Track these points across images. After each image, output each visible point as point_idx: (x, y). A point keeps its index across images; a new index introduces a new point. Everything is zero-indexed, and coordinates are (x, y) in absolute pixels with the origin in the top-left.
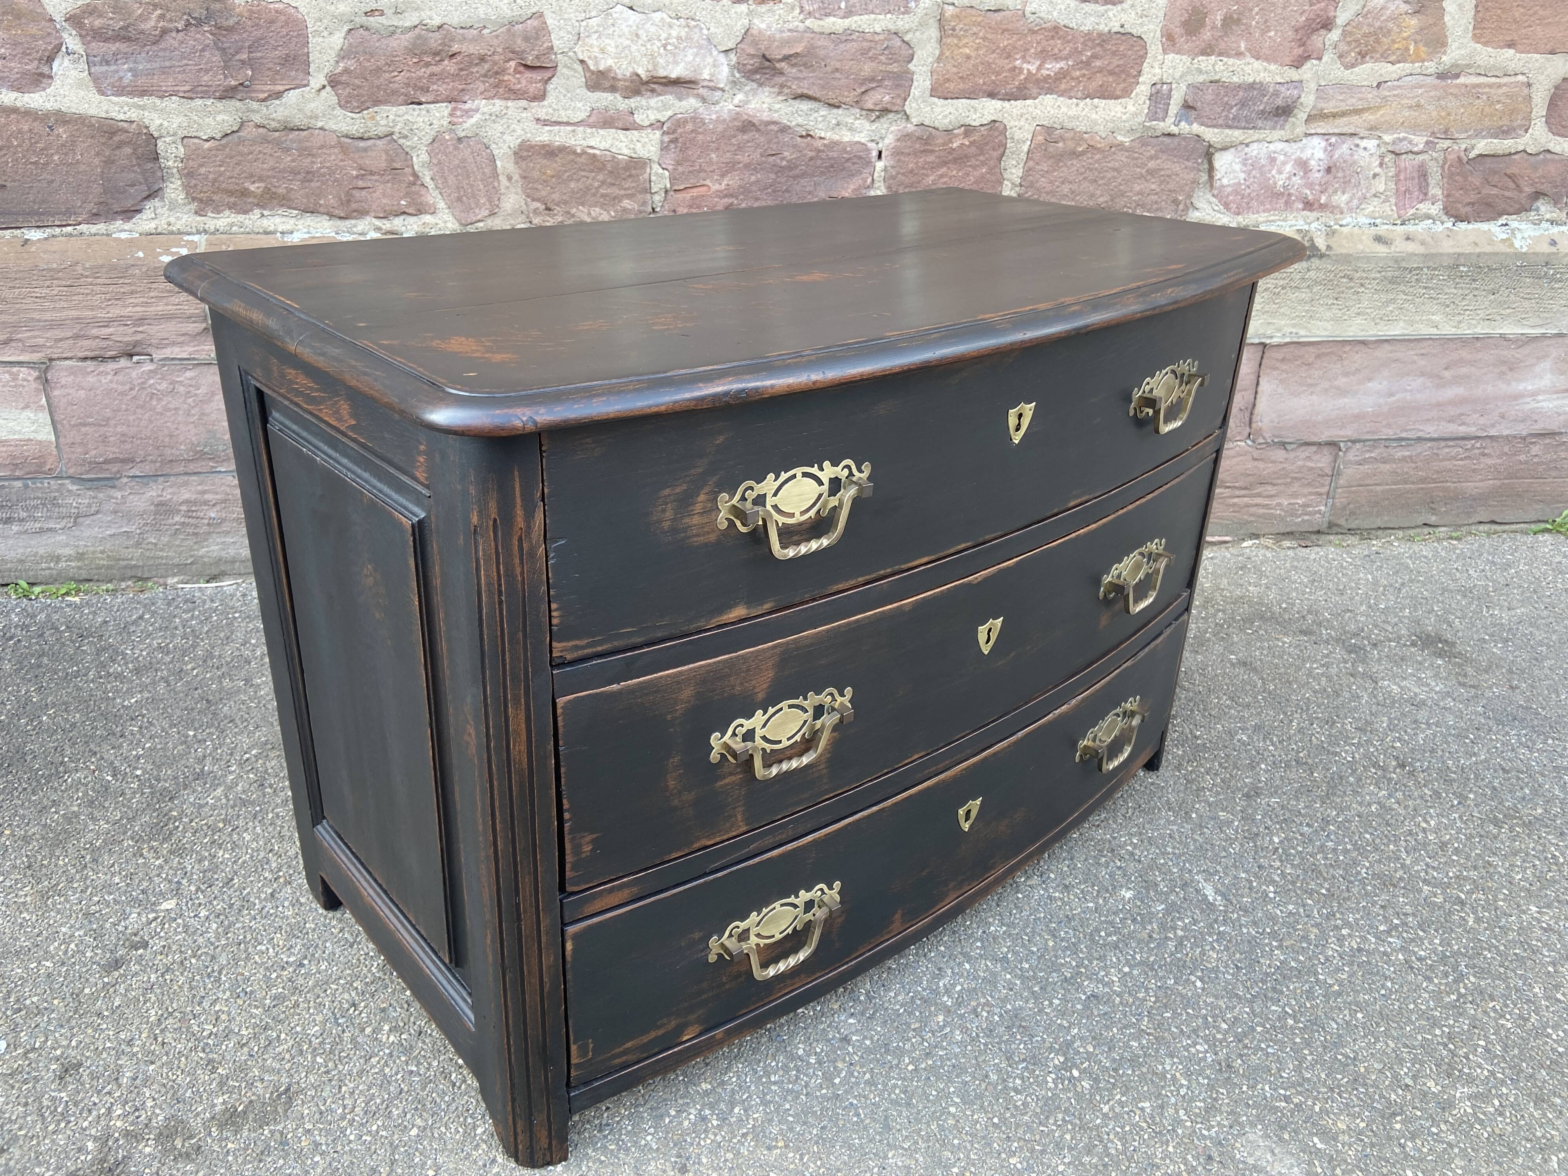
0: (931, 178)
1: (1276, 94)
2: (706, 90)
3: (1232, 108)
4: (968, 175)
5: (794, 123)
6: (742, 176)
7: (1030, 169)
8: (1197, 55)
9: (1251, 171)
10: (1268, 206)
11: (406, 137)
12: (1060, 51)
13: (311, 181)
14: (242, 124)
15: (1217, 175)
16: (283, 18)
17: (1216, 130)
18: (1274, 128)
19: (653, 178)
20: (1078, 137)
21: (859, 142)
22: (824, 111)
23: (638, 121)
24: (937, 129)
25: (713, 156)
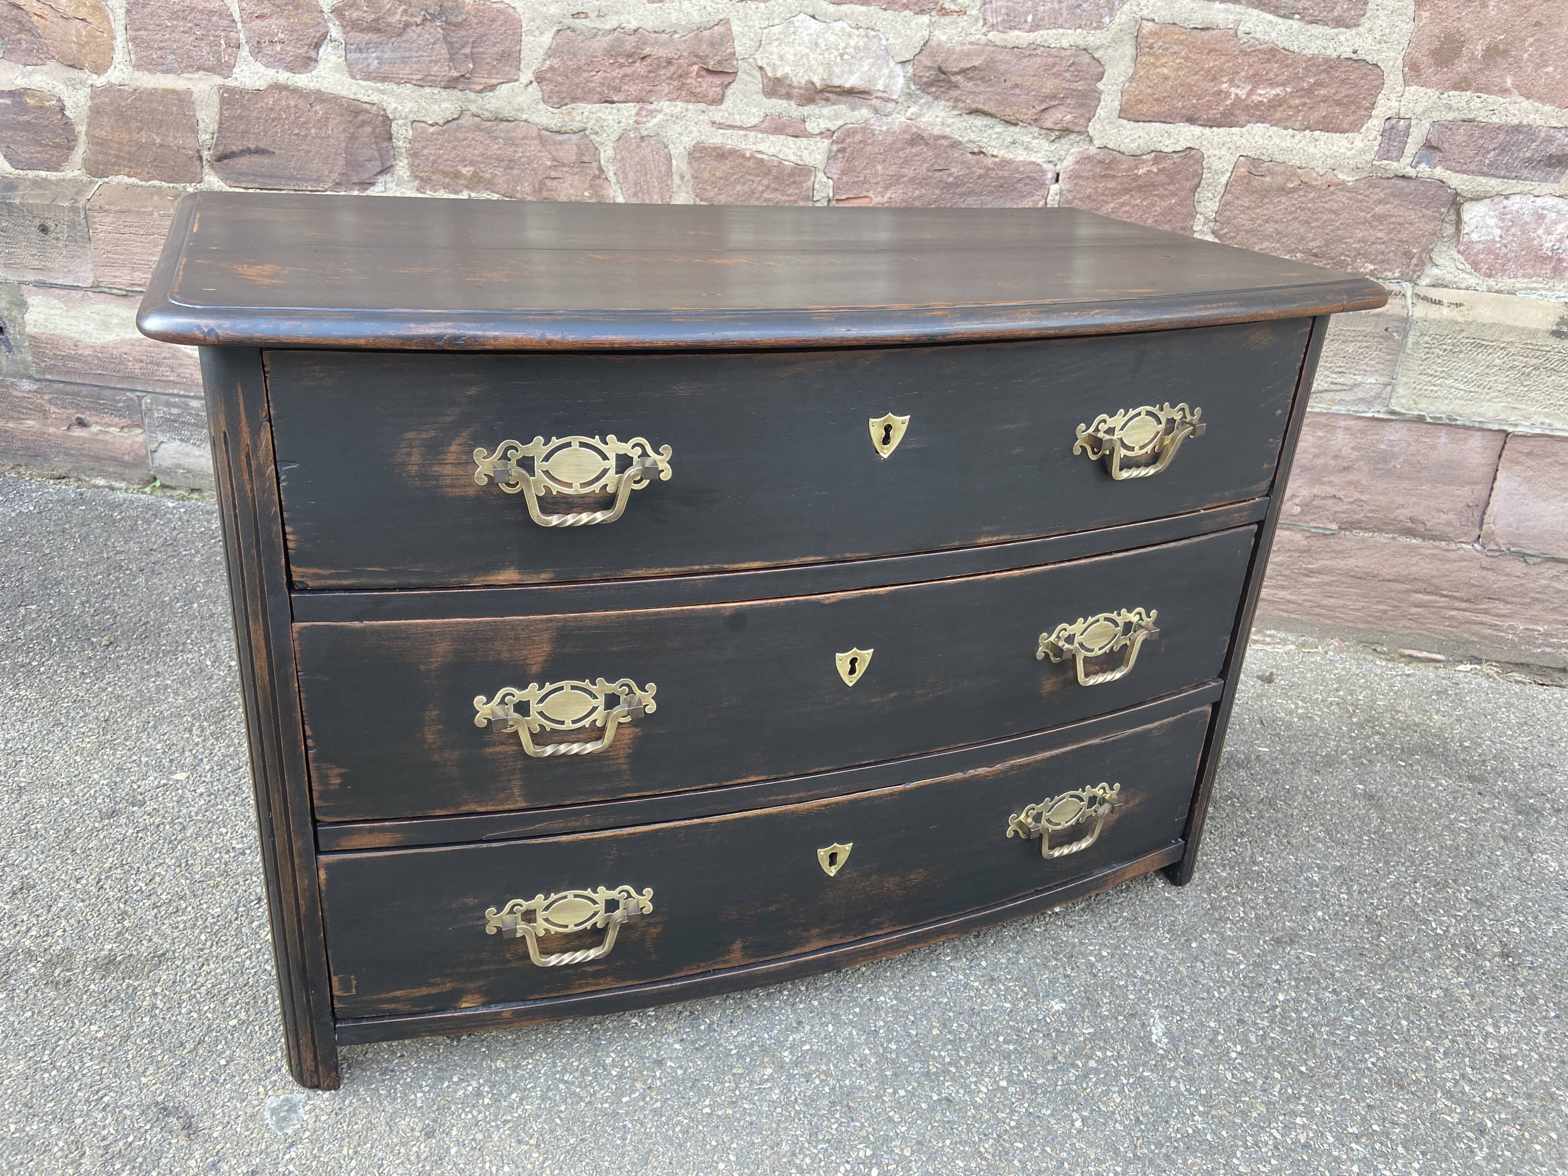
0: (1112, 205)
1: (1549, 140)
2: (879, 101)
3: (1488, 152)
4: (1154, 205)
5: (966, 139)
6: (906, 190)
7: (1228, 203)
8: (1448, 89)
9: (1509, 228)
10: (1530, 271)
11: (596, 133)
12: (1277, 76)
13: (512, 168)
14: (462, 112)
15: (1466, 229)
16: (503, 17)
17: (1465, 177)
18: (1545, 180)
19: (816, 186)
20: (1291, 172)
21: (1034, 163)
22: (999, 128)
23: (808, 128)
24: (1123, 153)
25: (879, 167)
